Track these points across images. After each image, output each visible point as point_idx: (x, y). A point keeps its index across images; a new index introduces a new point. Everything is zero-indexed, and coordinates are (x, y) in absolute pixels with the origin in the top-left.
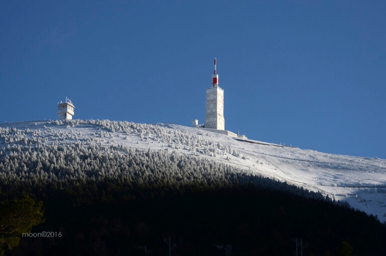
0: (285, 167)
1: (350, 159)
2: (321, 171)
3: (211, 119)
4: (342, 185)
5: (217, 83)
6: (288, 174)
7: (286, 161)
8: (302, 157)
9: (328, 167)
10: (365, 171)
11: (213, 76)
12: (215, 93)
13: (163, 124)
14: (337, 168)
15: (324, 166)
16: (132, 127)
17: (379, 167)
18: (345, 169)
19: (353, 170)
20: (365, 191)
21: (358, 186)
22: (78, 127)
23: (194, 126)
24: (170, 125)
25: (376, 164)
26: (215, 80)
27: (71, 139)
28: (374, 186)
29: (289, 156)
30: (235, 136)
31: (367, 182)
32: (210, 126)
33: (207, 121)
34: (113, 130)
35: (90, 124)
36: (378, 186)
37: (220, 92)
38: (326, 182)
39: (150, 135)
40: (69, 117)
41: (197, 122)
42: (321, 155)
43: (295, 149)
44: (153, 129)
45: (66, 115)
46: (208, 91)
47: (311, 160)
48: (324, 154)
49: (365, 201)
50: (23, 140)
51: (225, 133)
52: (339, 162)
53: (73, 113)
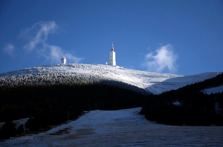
0: (133, 77)
1: (155, 74)
2: (145, 78)
3: (111, 62)
4: (151, 82)
5: (113, 50)
6: (133, 79)
7: (134, 75)
8: (140, 74)
9: (147, 76)
10: (159, 77)
11: (112, 48)
12: (112, 54)
13: (95, 64)
14: (150, 77)
15: (146, 76)
16: (82, 66)
17: (164, 76)
18: (153, 77)
19: (155, 77)
20: (158, 84)
21: (156, 82)
22: (64, 66)
23: (106, 64)
24: (97, 64)
25: (164, 75)
26: (112, 49)
27: (60, 70)
28: (160, 82)
29: (135, 73)
30: (119, 67)
31: (159, 81)
32: (111, 64)
33: (110, 63)
34: (76, 67)
35: (69, 65)
36: (162, 82)
37: (114, 53)
38: (146, 82)
39: (88, 68)
40: (65, 63)
41: (107, 63)
42: (146, 73)
43: (138, 71)
44: (89, 66)
45: (63, 62)
46: (110, 53)
47: (143, 74)
48: (147, 72)
49: (157, 87)
50: (44, 71)
51: (116, 66)
52: (152, 75)
53: (66, 61)
